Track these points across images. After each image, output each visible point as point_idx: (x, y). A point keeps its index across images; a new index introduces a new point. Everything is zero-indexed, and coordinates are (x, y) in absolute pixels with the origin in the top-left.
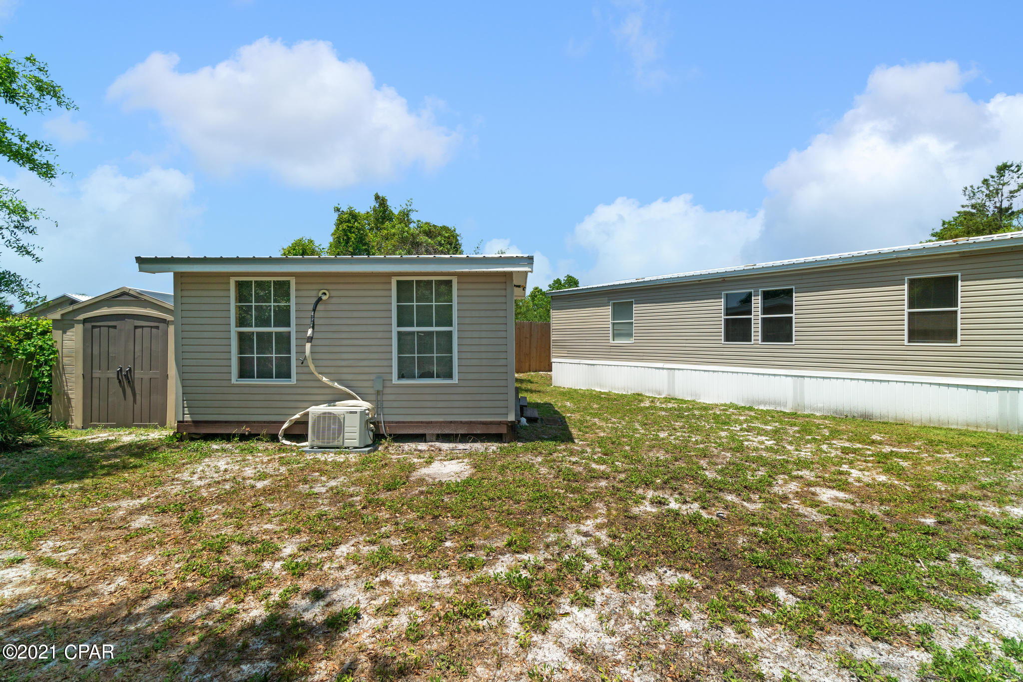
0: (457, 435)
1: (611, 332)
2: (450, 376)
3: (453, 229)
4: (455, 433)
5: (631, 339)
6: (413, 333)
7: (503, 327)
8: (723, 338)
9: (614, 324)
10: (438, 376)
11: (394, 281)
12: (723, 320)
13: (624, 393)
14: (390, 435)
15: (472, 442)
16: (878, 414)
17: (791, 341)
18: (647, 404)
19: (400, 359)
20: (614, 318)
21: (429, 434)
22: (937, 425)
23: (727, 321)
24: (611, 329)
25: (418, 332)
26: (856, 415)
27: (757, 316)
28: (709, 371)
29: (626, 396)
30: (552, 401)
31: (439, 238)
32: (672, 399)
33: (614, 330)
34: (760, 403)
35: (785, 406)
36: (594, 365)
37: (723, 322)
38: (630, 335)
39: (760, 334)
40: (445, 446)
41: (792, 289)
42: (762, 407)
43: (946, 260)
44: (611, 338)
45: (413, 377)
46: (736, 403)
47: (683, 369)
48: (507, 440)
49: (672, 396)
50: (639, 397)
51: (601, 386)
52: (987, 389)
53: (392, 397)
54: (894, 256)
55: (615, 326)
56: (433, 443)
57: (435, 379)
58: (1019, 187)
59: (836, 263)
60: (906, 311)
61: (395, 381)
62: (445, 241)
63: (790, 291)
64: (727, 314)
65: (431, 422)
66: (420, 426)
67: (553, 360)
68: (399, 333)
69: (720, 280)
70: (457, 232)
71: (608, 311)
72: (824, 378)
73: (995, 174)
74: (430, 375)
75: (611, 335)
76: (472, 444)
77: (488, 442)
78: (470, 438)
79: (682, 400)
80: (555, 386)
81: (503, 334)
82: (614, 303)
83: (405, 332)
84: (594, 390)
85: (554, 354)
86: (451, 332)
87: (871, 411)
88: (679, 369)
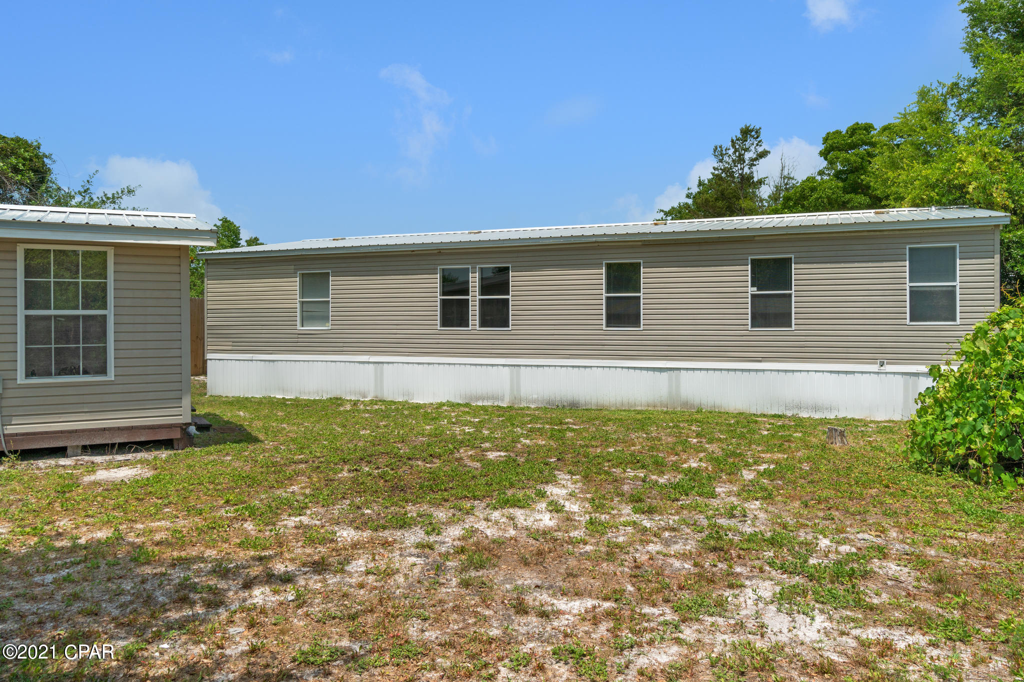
0: (113, 445)
1: (298, 314)
2: (103, 371)
3: (35, 144)
4: (110, 442)
5: (327, 324)
6: (48, 318)
7: (176, 311)
8: (438, 322)
9: (302, 303)
10: (86, 372)
11: (20, 250)
12: (439, 301)
13: (317, 398)
14: (15, 452)
15: (134, 452)
16: (583, 402)
17: (508, 326)
18: (348, 407)
19: (28, 352)
20: (303, 295)
21: (72, 447)
22: (627, 408)
23: (444, 302)
24: (298, 310)
25: (56, 317)
26: (565, 404)
27: (475, 297)
28: (423, 363)
29: (320, 401)
30: (217, 412)
31: (13, 160)
32: (380, 401)
33: (302, 311)
34: (478, 399)
35: (503, 400)
36: (273, 361)
37: (438, 304)
38: (325, 318)
39: (477, 318)
40: (98, 459)
41: (509, 267)
42: (480, 403)
43: (632, 247)
44: (298, 323)
45: (48, 374)
46: (453, 401)
47: (393, 363)
48: (180, 445)
49: (380, 397)
50: (337, 401)
51: (284, 391)
52: (661, 370)
53: (14, 402)
54: (594, 239)
55: (304, 305)
56: (79, 458)
57: (81, 375)
58: (758, 155)
59: (547, 242)
60: (605, 295)
61: (21, 378)
62: (24, 165)
63: (507, 269)
64: (444, 294)
65: (76, 431)
66: (60, 436)
67: (209, 356)
68: (26, 317)
69: (436, 252)
70: (43, 150)
71: (294, 284)
72: (538, 366)
73: (739, 136)
74: (74, 371)
75: (298, 319)
76: (134, 455)
77: (156, 450)
78: (131, 448)
79: (392, 401)
80: (211, 396)
81: (176, 319)
82: (303, 274)
83: (38, 316)
84: (275, 397)
85: (209, 348)
86: (104, 317)
87: (577, 399)
88: (388, 363)
